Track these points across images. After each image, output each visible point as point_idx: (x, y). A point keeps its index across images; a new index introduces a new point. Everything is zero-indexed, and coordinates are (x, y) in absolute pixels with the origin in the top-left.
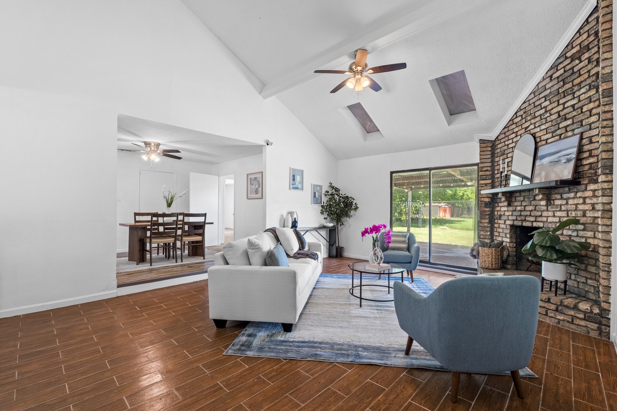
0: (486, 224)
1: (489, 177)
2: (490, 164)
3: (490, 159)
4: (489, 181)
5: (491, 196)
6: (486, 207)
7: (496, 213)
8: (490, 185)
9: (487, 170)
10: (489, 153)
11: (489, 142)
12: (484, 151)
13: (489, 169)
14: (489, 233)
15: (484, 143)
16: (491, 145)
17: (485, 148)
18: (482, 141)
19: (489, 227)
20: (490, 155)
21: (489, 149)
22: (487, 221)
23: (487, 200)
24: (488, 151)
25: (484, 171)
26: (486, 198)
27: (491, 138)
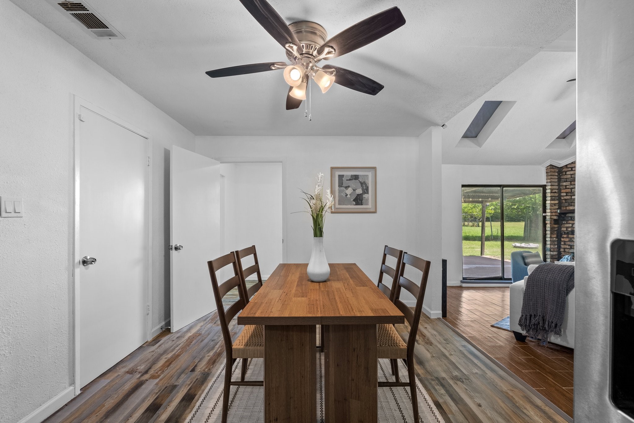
0: (554, 239)
1: (557, 198)
2: (557, 187)
3: (557, 183)
4: (557, 202)
5: (558, 214)
6: (555, 224)
7: (563, 229)
8: (557, 205)
9: (555, 192)
10: (556, 177)
11: (556, 168)
12: (553, 175)
13: (556, 191)
14: (556, 246)
15: (554, 168)
16: (557, 171)
17: (554, 173)
18: (552, 166)
19: (557, 241)
20: (557, 180)
21: (556, 174)
22: (555, 236)
23: (555, 218)
24: (556, 175)
25: (553, 193)
26: (555, 216)
27: (559, 165)
